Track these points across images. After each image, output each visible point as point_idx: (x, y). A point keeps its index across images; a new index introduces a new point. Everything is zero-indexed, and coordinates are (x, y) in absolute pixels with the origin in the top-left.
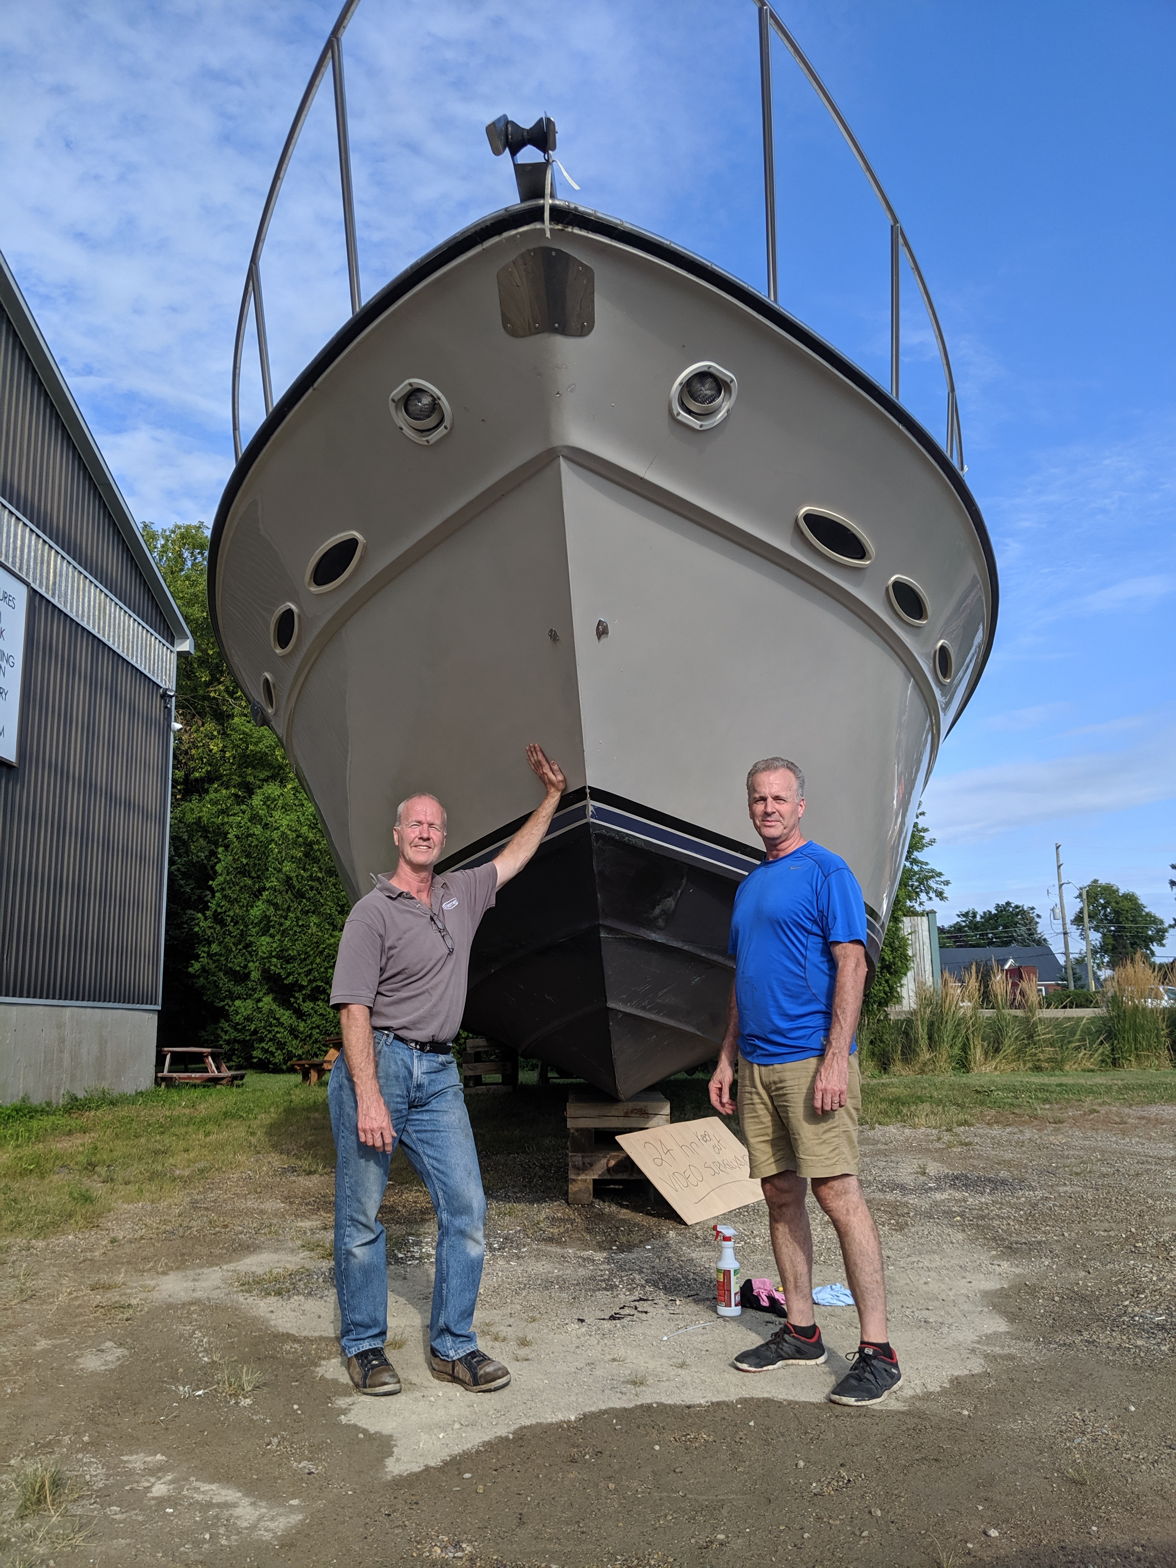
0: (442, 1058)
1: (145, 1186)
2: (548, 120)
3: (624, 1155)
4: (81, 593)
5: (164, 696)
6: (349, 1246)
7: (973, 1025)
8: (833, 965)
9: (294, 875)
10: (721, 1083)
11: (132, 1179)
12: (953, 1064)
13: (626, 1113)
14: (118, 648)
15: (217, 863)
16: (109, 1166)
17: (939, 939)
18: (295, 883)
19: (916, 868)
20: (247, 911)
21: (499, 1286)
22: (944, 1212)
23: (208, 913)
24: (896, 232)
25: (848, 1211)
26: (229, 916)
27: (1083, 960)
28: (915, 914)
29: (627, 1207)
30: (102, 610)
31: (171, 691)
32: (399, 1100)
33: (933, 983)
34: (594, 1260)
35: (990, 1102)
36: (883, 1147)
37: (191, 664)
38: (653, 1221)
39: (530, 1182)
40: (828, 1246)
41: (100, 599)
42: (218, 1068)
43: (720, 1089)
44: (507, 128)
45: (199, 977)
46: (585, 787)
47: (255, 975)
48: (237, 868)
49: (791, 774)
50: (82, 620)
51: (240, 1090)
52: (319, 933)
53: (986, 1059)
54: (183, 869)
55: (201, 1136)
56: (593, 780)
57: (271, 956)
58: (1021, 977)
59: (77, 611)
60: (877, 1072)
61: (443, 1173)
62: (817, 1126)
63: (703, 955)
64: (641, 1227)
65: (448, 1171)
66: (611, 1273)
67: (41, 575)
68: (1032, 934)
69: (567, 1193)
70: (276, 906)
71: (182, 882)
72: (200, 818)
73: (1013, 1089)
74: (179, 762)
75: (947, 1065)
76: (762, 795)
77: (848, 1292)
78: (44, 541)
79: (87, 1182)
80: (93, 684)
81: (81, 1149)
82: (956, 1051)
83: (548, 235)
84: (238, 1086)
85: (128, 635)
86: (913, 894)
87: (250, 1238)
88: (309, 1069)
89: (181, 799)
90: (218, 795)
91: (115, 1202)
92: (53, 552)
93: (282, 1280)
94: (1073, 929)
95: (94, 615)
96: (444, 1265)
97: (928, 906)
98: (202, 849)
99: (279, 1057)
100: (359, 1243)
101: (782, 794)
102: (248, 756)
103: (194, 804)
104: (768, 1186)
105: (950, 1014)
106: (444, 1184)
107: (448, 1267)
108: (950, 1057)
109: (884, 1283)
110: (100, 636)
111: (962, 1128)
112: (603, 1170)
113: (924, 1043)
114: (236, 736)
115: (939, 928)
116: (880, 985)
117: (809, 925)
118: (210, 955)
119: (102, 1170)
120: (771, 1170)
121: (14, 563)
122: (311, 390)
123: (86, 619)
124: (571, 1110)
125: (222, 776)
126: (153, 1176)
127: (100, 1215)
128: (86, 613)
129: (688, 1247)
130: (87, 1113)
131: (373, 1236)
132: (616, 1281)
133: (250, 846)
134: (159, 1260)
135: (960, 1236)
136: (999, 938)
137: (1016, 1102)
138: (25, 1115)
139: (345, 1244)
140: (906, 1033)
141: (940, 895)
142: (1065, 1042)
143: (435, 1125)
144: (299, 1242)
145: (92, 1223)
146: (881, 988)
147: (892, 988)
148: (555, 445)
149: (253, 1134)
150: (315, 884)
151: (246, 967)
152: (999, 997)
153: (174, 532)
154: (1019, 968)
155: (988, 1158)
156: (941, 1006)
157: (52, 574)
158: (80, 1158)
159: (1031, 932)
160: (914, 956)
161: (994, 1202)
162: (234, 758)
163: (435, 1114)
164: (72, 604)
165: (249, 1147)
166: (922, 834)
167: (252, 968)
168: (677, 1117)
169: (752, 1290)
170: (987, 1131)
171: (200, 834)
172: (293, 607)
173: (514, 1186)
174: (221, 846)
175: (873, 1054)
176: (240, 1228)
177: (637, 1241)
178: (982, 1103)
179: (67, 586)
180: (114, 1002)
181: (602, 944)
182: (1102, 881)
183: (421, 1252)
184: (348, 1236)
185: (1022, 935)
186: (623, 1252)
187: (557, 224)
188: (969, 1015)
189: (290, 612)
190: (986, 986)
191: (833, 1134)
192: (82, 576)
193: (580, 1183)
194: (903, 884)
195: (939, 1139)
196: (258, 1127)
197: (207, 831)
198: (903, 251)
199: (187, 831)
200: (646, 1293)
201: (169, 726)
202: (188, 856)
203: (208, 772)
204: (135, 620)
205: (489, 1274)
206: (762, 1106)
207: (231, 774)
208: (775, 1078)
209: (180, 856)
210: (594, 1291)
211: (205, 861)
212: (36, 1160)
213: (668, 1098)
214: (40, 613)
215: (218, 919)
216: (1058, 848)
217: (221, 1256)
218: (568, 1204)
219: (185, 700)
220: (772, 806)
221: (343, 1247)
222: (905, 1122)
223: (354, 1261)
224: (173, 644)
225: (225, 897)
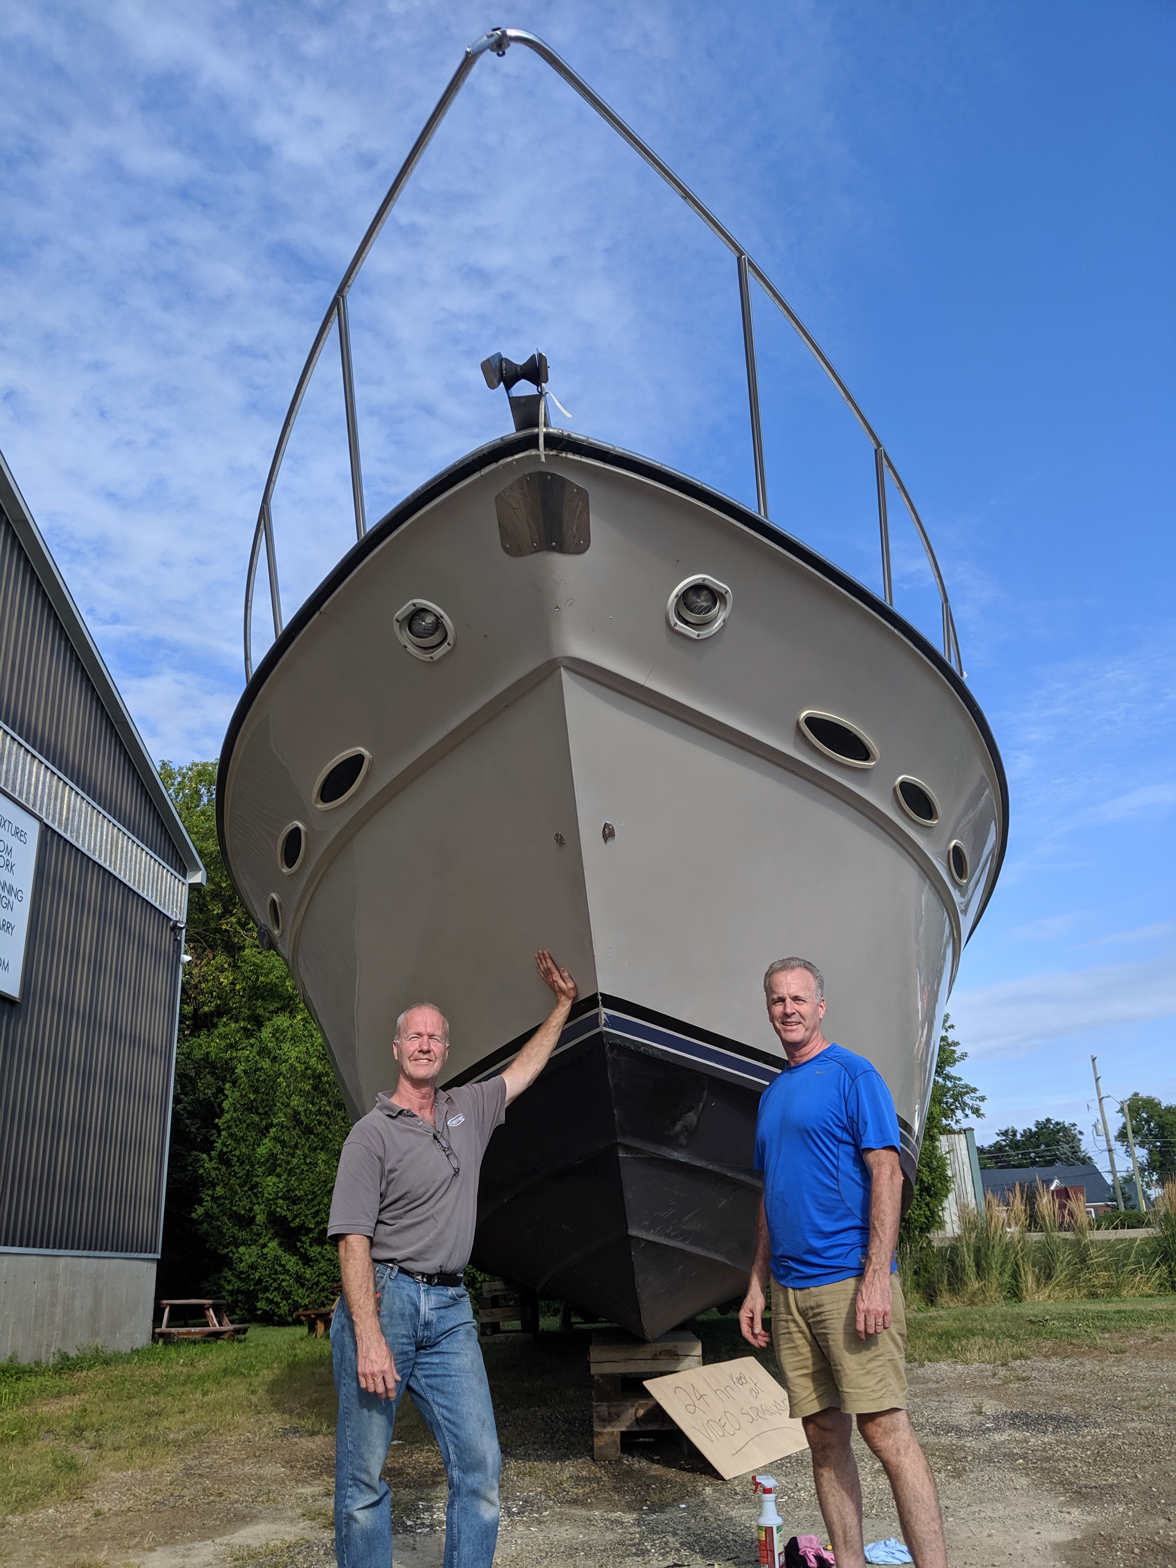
0: (452, 1291)
1: (137, 1452)
2: (540, 355)
3: (654, 1403)
4: (94, 828)
5: (175, 928)
6: (350, 1509)
7: (1022, 1250)
8: (866, 1175)
9: (301, 1109)
10: (752, 1312)
11: (122, 1444)
12: (1004, 1293)
13: (655, 1355)
14: (129, 881)
15: (224, 1100)
16: (97, 1431)
17: (979, 1160)
18: (303, 1118)
19: (949, 1084)
20: (254, 1149)
21: (518, 1555)
22: (1005, 1455)
23: (213, 1153)
24: (880, 456)
25: (898, 1450)
26: (234, 1156)
27: (1131, 1179)
28: (952, 1132)
29: (658, 1462)
30: (114, 844)
31: (182, 922)
32: (405, 1340)
33: (977, 1204)
34: (623, 1523)
35: (1046, 1332)
36: (935, 1386)
37: (204, 898)
38: (687, 1476)
39: (552, 1438)
40: (880, 1497)
41: (113, 833)
42: (220, 1324)
43: (752, 1319)
44: (501, 364)
45: (202, 1222)
46: (596, 994)
47: (260, 1218)
48: (245, 1104)
49: (809, 974)
50: (94, 854)
51: (242, 1345)
52: (328, 1171)
53: (1038, 1286)
54: (189, 1108)
55: (199, 1396)
56: (606, 986)
57: (277, 1197)
58: (1068, 1197)
59: (89, 845)
60: (923, 1305)
61: (454, 1423)
62: (859, 1355)
63: (729, 1174)
64: (674, 1485)
65: (459, 1421)
66: (642, 1537)
67: (54, 810)
68: (1076, 1152)
69: (592, 1449)
70: (283, 1143)
71: (188, 1121)
72: (208, 1053)
73: (1069, 1318)
74: (189, 997)
75: (998, 1294)
76: (780, 995)
77: (905, 1548)
78: (59, 777)
79: (73, 1448)
80: (103, 916)
81: (69, 1412)
82: (1006, 1278)
83: (543, 459)
84: (240, 1341)
85: (140, 869)
86: (948, 1113)
87: (247, 1507)
88: (316, 1319)
89: (189, 1035)
90: (227, 1029)
91: (103, 1470)
92: (67, 788)
93: (279, 1554)
94: (1117, 1145)
95: (106, 849)
96: (455, 1531)
97: (965, 1124)
98: (209, 1087)
99: (284, 1308)
100: (361, 1505)
101: (801, 994)
102: (258, 987)
103: (202, 1039)
104: (811, 1426)
105: (997, 1238)
106: (456, 1436)
107: (459, 1532)
108: (1001, 1285)
109: (943, 1533)
110: (111, 870)
111: (1018, 1362)
112: (631, 1421)
113: (971, 1270)
114: (246, 968)
115: (978, 1148)
116: (921, 1209)
117: (838, 1133)
118: (214, 1199)
119: (90, 1435)
120: (813, 1407)
121: (27, 800)
122: (317, 614)
123: (97, 853)
124: (595, 1354)
125: (231, 1009)
126: (145, 1441)
127: (84, 1486)
128: (98, 848)
129: (727, 1505)
130: (78, 1374)
131: (376, 1498)
132: (648, 1545)
133: (258, 1080)
134: (146, 1534)
135: (1024, 1481)
136: (1042, 1157)
137: (1073, 1331)
138: (12, 1376)
139: (346, 1507)
140: (952, 1262)
141: (976, 1111)
142: (1120, 1265)
143: (446, 1368)
144: (299, 1511)
145: (76, 1495)
146: (922, 1212)
147: (933, 1212)
148: (556, 656)
149: (254, 1392)
150: (324, 1118)
151: (251, 1210)
152: (1047, 1219)
153: (190, 769)
154: (1066, 1188)
155: (1048, 1394)
156: (987, 1230)
157: (65, 810)
158: (68, 1422)
159: (1075, 1150)
160: (954, 1176)
161: (1059, 1442)
162: (244, 990)
163: (446, 1356)
164: (84, 838)
165: (250, 1407)
166: (952, 1048)
167: (258, 1212)
168: (709, 1358)
169: (798, 1550)
170: (1046, 1363)
171: (208, 1070)
172: (300, 825)
173: (534, 1443)
174: (229, 1082)
175: (918, 1285)
176: (236, 1496)
177: (670, 1500)
178: (1038, 1334)
179: (79, 821)
180: (112, 1251)
181: (621, 1165)
182: (1143, 1094)
183: (433, 1519)
184: (350, 1497)
185: (1065, 1154)
186: (654, 1512)
187: (552, 450)
188: (1016, 1239)
189: (297, 830)
190: (1032, 1209)
191: (878, 1363)
192: (95, 811)
193: (606, 1436)
194: (936, 1100)
195: (994, 1375)
196: (260, 1385)
197: (215, 1067)
198: (888, 473)
199: (194, 1067)
200: (680, 1558)
201: (179, 958)
202: (195, 1094)
203: (218, 1006)
204: (147, 853)
205: (507, 1541)
206: (800, 1335)
207: (241, 1007)
208: (812, 1303)
209: (186, 1094)
210: (623, 1557)
211: (212, 1099)
212: (19, 1424)
213: (698, 1337)
214: (51, 850)
215: (224, 1159)
216: (1094, 1060)
217: (214, 1528)
218: (594, 1461)
219: (197, 933)
220: (791, 1007)
221: (344, 1510)
222: (956, 1358)
223: (356, 1526)
224: (185, 877)
225: (231, 1135)
